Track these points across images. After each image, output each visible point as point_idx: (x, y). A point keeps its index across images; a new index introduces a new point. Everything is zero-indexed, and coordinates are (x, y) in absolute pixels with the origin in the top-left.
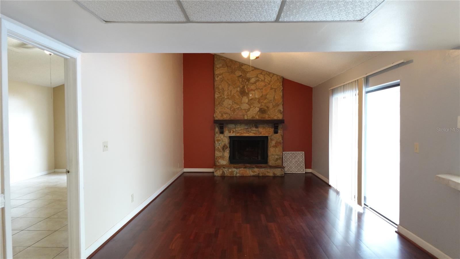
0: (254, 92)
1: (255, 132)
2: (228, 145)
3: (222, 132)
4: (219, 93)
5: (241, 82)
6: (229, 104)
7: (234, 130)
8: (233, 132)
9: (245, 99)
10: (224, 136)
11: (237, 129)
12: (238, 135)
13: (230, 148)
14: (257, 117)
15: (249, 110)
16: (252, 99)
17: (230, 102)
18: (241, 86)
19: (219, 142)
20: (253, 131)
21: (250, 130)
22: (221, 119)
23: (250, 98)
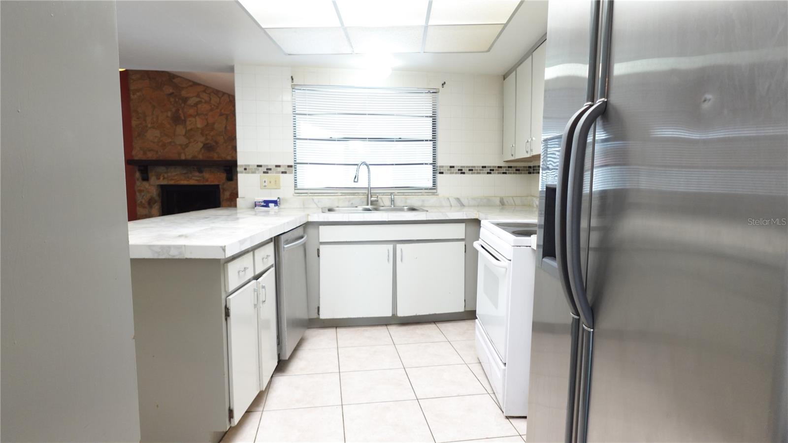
0: (194, 119)
1: (198, 179)
2: (157, 198)
3: (146, 179)
4: (138, 119)
5: (173, 103)
6: (156, 137)
7: (166, 176)
8: (164, 178)
9: (180, 130)
10: (150, 185)
11: (169, 174)
12: (172, 183)
13: (162, 203)
14: (200, 157)
15: (187, 145)
16: (191, 130)
17: (157, 133)
18: (174, 110)
19: (143, 194)
20: (196, 176)
21: (190, 175)
22: (144, 158)
23: (189, 128)
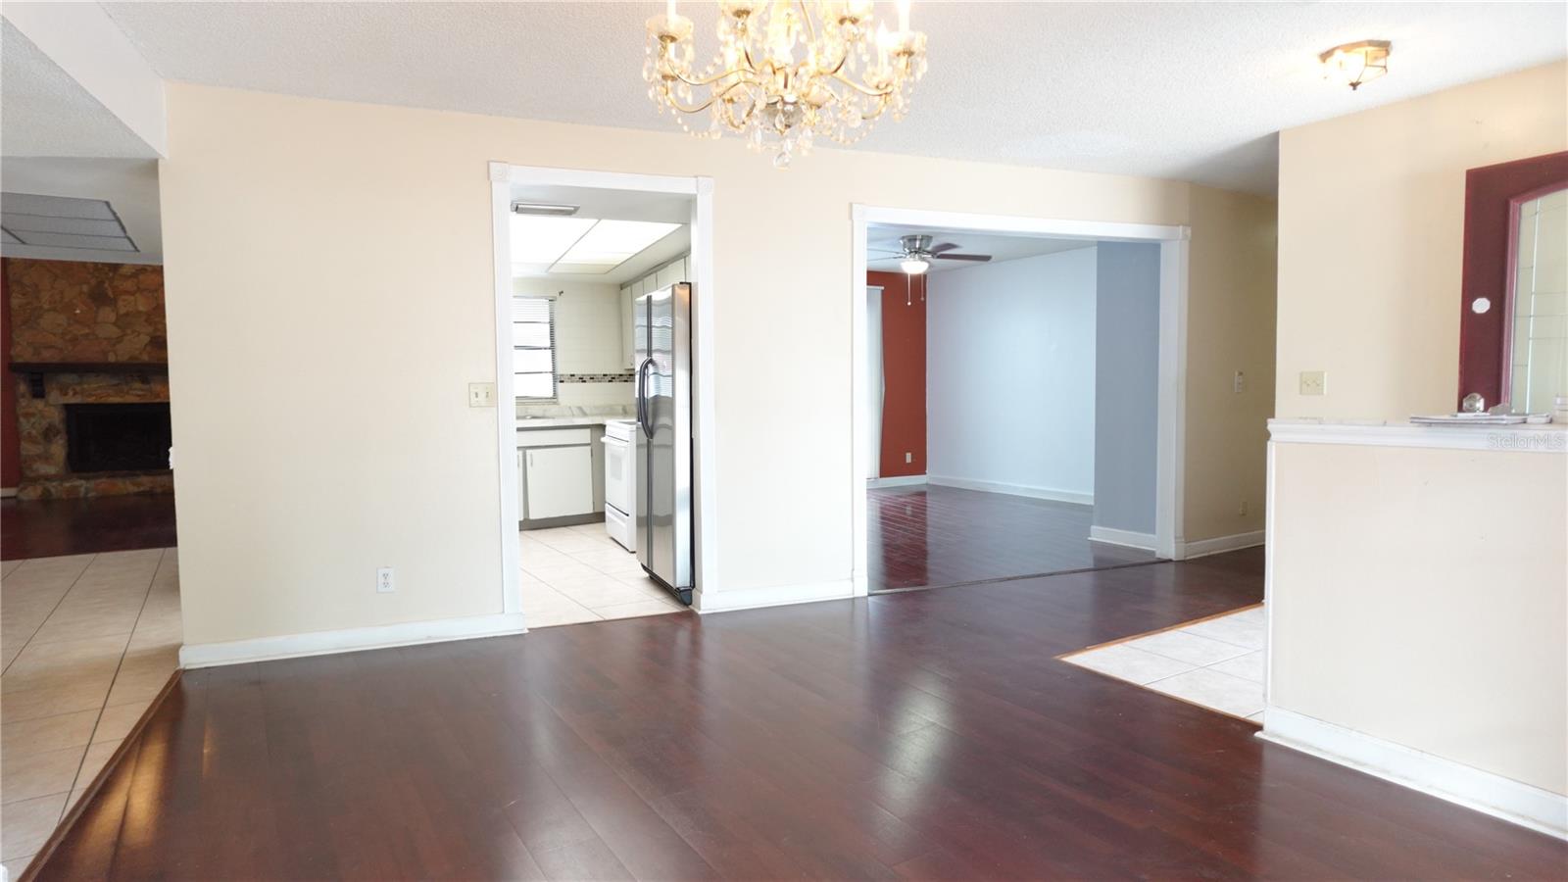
0: (132, 298)
1: (140, 393)
2: (61, 427)
3: (39, 394)
4: (24, 295)
5: (91, 271)
6: (59, 325)
7: (78, 388)
8: (75, 394)
9: (107, 314)
10: (47, 404)
11: (86, 386)
12: (91, 400)
13: (68, 432)
14: (145, 358)
15: (119, 340)
16: (127, 314)
17: (62, 319)
18: (93, 282)
19: (33, 420)
20: (135, 389)
21: (125, 388)
22: (35, 360)
23: (122, 311)
